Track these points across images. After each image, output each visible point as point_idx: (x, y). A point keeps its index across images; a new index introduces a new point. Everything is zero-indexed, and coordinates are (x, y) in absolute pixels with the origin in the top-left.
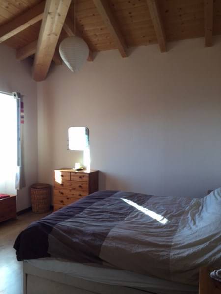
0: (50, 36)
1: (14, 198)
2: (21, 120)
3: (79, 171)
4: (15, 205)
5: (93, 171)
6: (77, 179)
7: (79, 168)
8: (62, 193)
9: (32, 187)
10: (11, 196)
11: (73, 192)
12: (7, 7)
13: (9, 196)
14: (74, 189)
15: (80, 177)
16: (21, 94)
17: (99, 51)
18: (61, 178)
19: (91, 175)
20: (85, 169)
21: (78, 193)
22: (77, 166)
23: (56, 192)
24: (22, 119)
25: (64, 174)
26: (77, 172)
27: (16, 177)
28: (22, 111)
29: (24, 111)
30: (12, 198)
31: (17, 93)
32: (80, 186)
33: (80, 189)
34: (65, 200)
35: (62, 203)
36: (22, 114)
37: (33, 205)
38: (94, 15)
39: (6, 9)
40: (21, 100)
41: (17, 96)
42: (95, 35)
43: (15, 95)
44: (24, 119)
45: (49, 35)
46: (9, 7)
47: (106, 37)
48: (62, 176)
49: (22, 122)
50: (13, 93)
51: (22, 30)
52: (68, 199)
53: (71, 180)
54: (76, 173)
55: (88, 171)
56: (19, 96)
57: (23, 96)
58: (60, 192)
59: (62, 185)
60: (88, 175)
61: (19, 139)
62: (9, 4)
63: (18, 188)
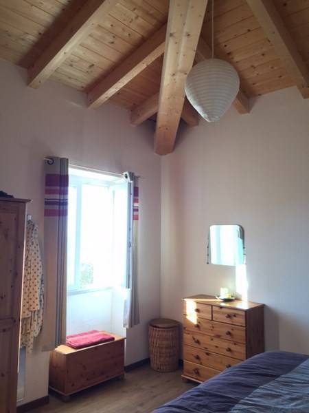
0: (175, 77)
1: (122, 341)
2: (134, 215)
3: (227, 305)
4: (123, 354)
5: (253, 306)
6: (223, 318)
7: (227, 296)
8: (198, 342)
9: (151, 325)
10: (116, 339)
11: (217, 342)
12: (112, 43)
13: (113, 339)
14: (218, 336)
15: (229, 316)
16: (136, 174)
17: (260, 95)
18: (196, 313)
19: (248, 313)
20: (237, 299)
21: (226, 345)
22: (224, 294)
23: (187, 338)
24: (135, 213)
25: (201, 307)
26: (223, 304)
27: (125, 307)
28: (136, 201)
29: (139, 201)
30: (118, 341)
31: (130, 173)
32: (229, 333)
33: (229, 337)
34: (203, 356)
35: (197, 361)
36: (136, 205)
37: (152, 356)
38: (249, 30)
39: (111, 45)
40: (135, 183)
41: (129, 178)
42: (252, 66)
43: (126, 177)
44: (140, 213)
45: (174, 75)
46: (116, 42)
47: (272, 68)
48: (197, 310)
49: (136, 218)
50: (124, 173)
51: (135, 74)
52: (208, 354)
53: (212, 320)
54: (221, 307)
55: (244, 305)
56: (133, 177)
57: (138, 177)
58: (194, 339)
59: (198, 326)
60: (244, 314)
61: (129, 245)
62: (114, 37)
63: (127, 326)
